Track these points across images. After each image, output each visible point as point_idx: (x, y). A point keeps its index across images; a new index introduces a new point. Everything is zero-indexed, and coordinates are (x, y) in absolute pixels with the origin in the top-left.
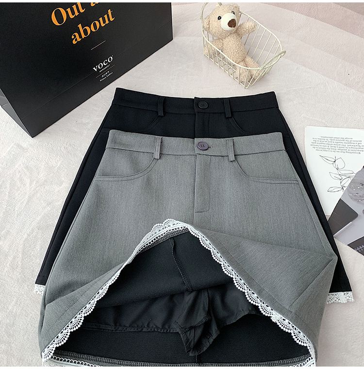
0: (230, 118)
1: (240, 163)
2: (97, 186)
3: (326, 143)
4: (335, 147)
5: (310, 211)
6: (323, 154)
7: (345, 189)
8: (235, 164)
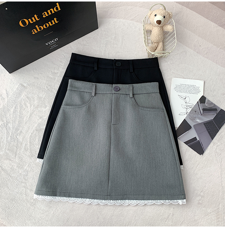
0: (132, 72)
6: (180, 94)
8: (133, 99)
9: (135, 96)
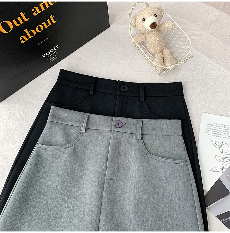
0: (143, 101)
1: (145, 141)
2: (38, 152)
3: (217, 129)
4: (224, 133)
5: (193, 188)
6: (214, 138)
7: (224, 170)
8: (141, 142)
9: (145, 138)
